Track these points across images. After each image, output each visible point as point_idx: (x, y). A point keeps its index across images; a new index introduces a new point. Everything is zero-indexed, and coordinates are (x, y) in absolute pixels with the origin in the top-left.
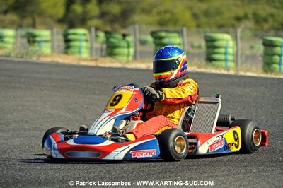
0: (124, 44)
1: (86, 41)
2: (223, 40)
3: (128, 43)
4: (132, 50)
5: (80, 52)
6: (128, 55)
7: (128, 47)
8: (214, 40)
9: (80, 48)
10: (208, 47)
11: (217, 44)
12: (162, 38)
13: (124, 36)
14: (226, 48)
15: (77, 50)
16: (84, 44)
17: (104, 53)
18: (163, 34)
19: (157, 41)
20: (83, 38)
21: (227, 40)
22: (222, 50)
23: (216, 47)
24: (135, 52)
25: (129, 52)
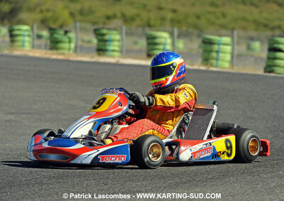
0: (65, 39)
1: (29, 36)
2: (161, 37)
3: (70, 39)
4: (73, 45)
5: (23, 46)
6: (69, 49)
7: (70, 42)
8: (154, 38)
9: (23, 42)
10: (149, 44)
11: (157, 41)
12: (103, 35)
13: (66, 32)
14: (165, 44)
15: (20, 44)
16: (27, 39)
17: (48, 47)
18: (105, 31)
19: (100, 38)
20: (26, 33)
21: (165, 38)
22: (161, 47)
23: (156, 44)
24: (76, 47)
25: (70, 47)
